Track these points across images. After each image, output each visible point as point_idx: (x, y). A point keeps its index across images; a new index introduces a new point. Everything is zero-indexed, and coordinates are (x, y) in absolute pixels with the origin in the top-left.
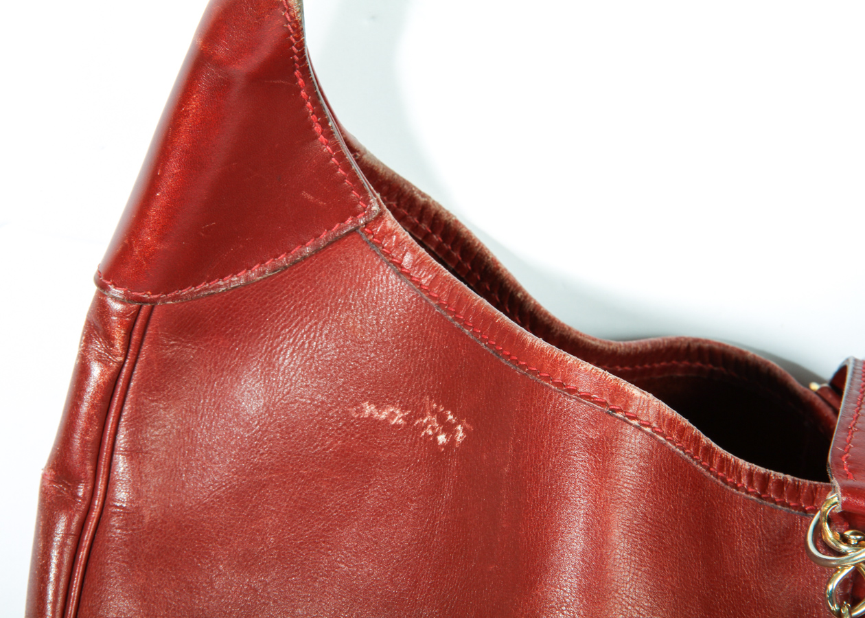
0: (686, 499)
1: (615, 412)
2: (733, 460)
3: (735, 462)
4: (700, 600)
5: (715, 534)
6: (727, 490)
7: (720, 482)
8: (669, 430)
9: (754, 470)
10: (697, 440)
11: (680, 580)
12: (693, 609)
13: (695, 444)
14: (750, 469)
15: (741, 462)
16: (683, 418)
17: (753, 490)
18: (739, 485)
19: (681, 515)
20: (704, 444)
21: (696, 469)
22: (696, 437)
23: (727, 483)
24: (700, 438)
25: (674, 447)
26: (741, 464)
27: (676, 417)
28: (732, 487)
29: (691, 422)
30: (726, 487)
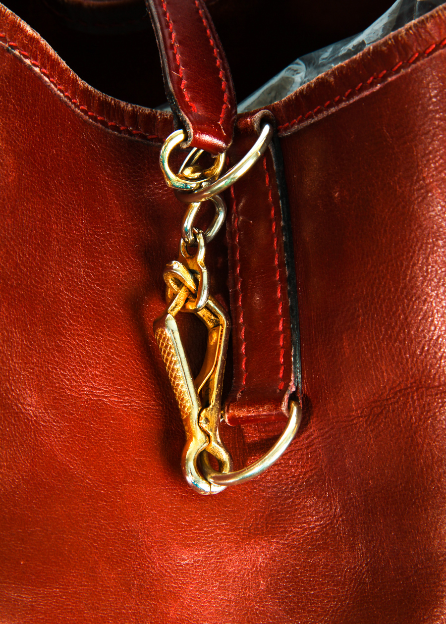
0: (67, 144)
1: (14, 50)
2: (113, 102)
3: (115, 104)
4: (84, 247)
5: (97, 179)
6: (108, 133)
7: (99, 125)
8: (51, 71)
9: (137, 111)
10: (75, 82)
11: (64, 228)
12: (75, 257)
13: (72, 86)
14: (133, 110)
15: (123, 104)
16: (62, 60)
17: (138, 132)
18: (122, 128)
19: (62, 161)
20: (81, 87)
21: (74, 112)
22: (73, 79)
23: (107, 127)
24: (77, 81)
25: (56, 89)
26: (122, 106)
27: (57, 58)
28: (114, 130)
29: (68, 65)
30: (107, 130)
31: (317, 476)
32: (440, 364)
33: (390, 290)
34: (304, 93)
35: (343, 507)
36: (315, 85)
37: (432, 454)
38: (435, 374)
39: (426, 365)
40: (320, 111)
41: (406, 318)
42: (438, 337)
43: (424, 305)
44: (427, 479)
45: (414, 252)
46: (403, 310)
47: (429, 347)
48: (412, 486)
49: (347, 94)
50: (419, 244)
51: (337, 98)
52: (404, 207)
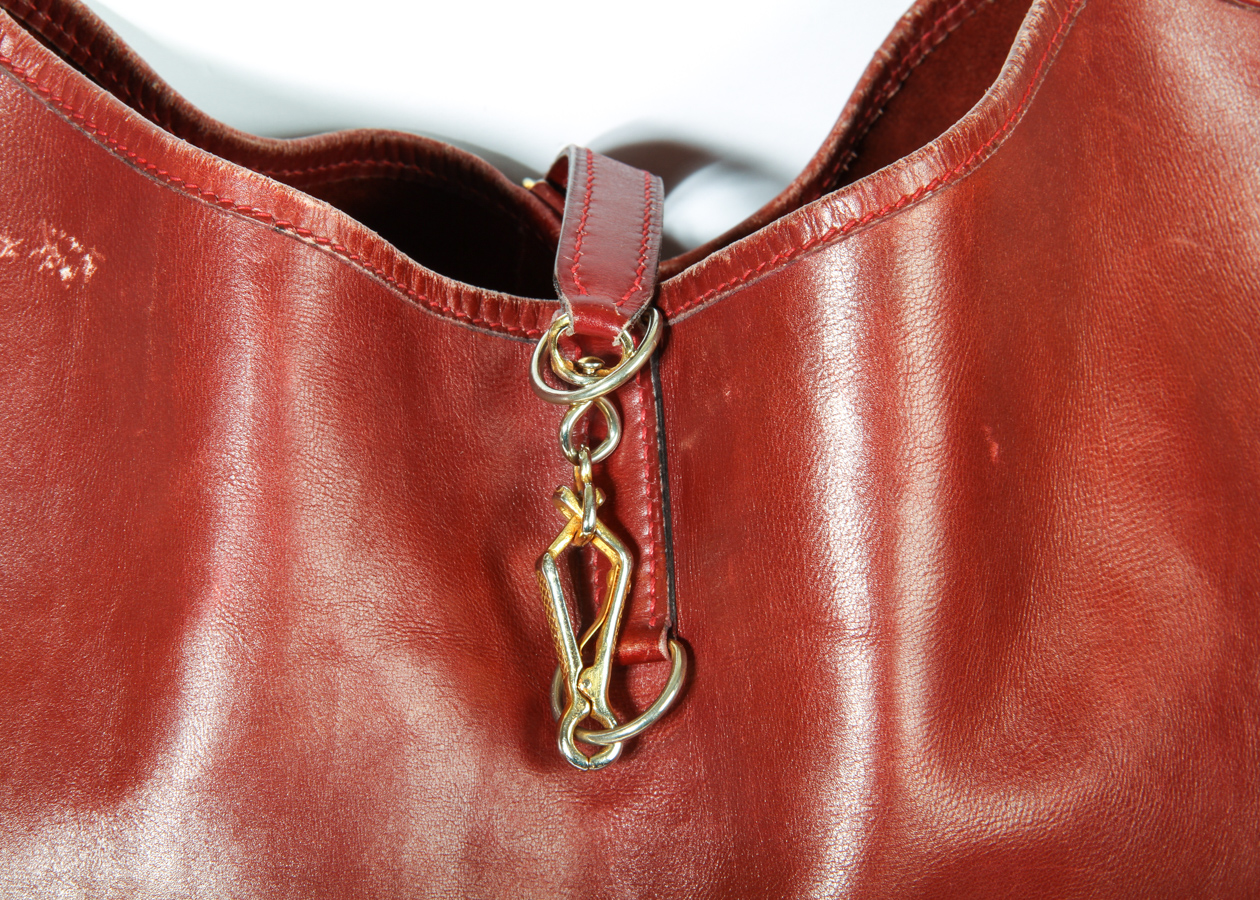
0: (380, 332)
1: (283, 229)
2: (435, 278)
3: (438, 281)
4: (404, 455)
5: (418, 372)
6: (430, 316)
7: (421, 307)
8: (353, 246)
9: (461, 290)
10: (390, 256)
11: (378, 433)
12: (395, 467)
14: (457, 288)
15: (446, 280)
16: (370, 230)
17: (462, 314)
18: (445, 309)
19: (374, 352)
21: (390, 293)
22: (388, 253)
23: (429, 308)
24: (393, 254)
25: (361, 268)
26: (445, 283)
27: (361, 230)
28: (436, 312)
29: (380, 235)
30: (429, 312)
31: (680, 733)
32: (833, 596)
33: (782, 506)
34: (694, 274)
35: (709, 769)
36: (707, 265)
37: (817, 705)
38: (827, 608)
39: (817, 597)
40: (712, 295)
41: (798, 541)
42: (833, 564)
43: (819, 525)
44: (810, 735)
45: (813, 462)
46: (796, 531)
47: (822, 575)
48: (792, 743)
49: (745, 275)
50: (819, 453)
51: (734, 280)
52: (804, 409)
